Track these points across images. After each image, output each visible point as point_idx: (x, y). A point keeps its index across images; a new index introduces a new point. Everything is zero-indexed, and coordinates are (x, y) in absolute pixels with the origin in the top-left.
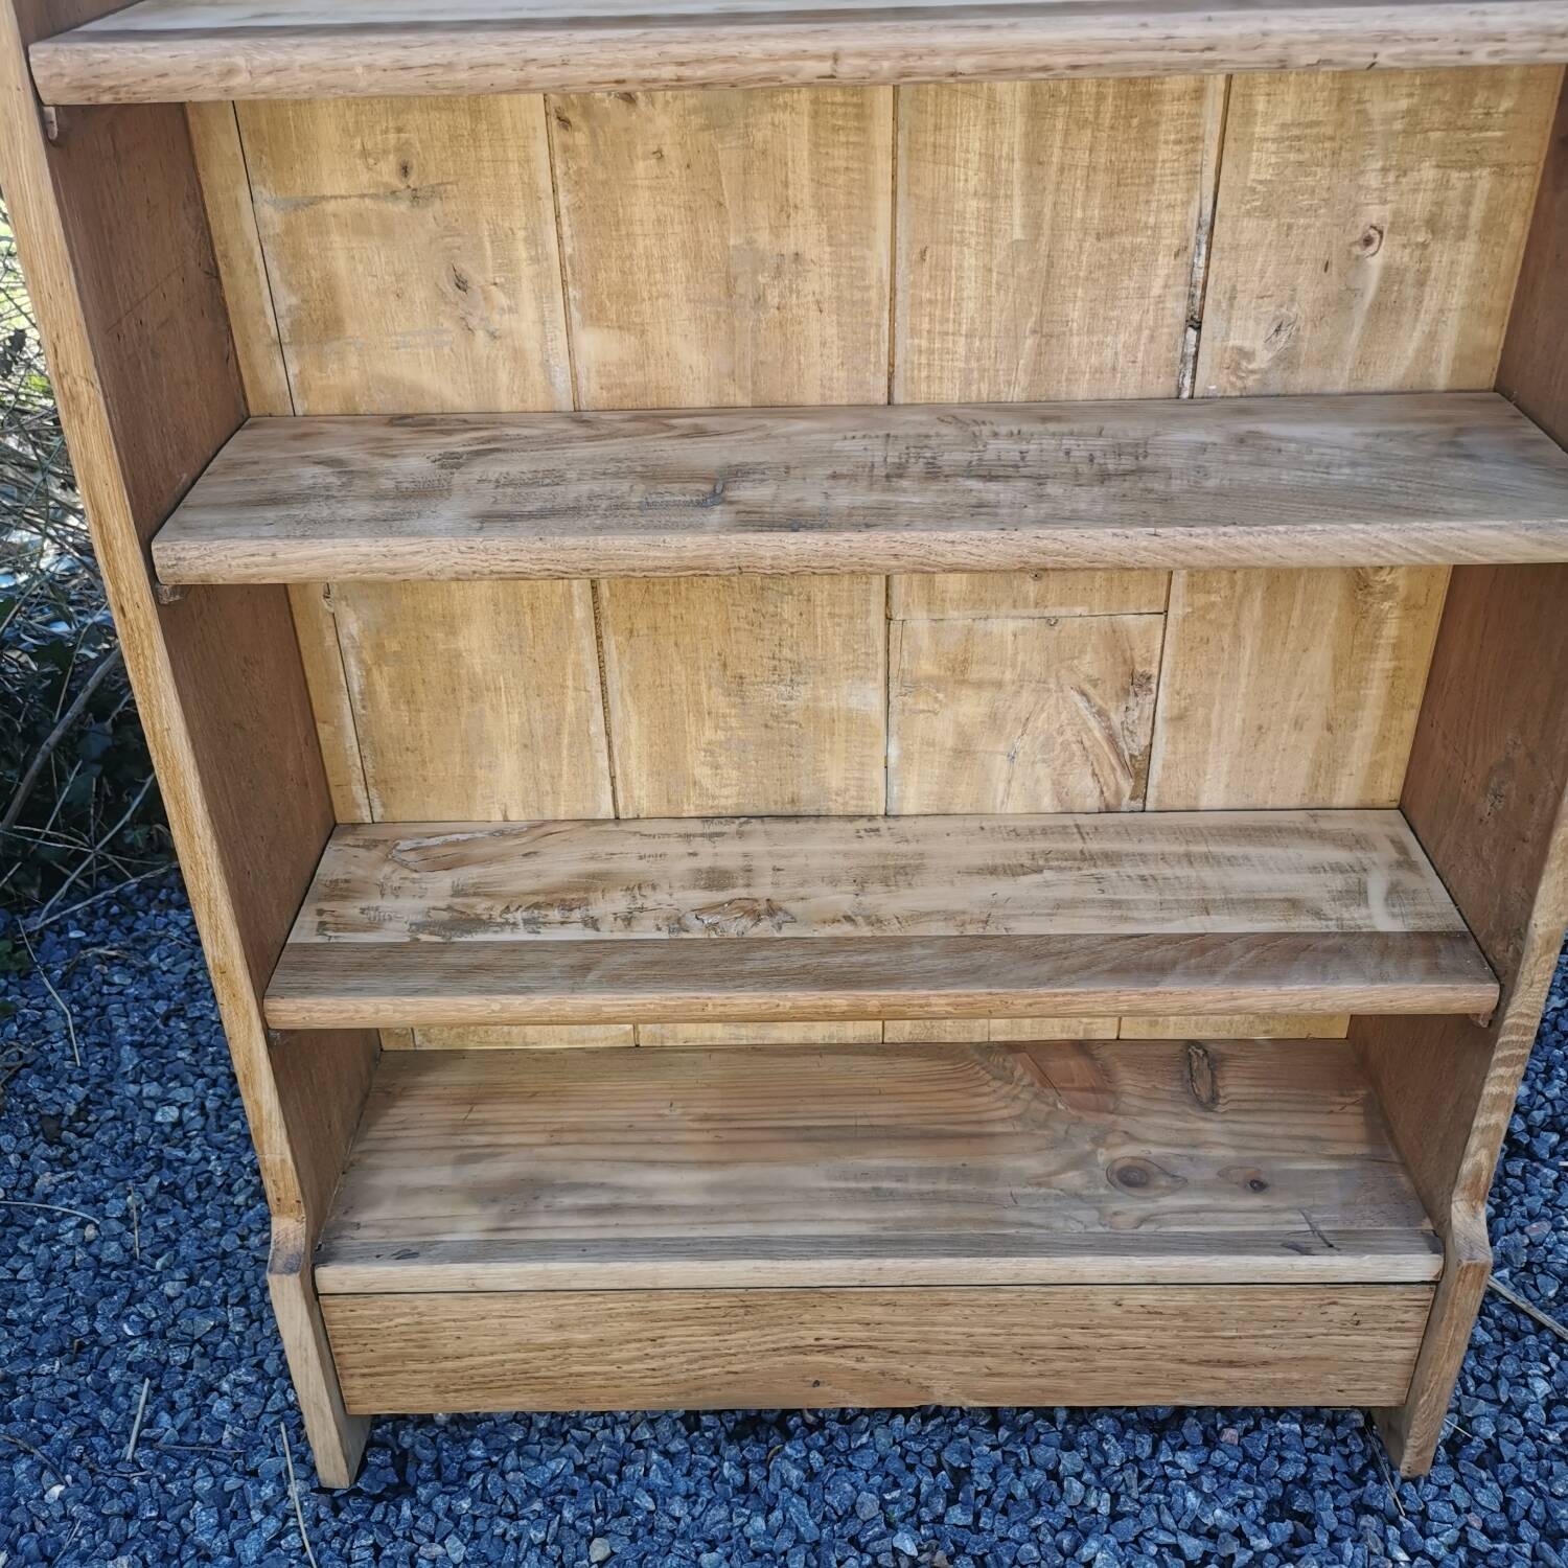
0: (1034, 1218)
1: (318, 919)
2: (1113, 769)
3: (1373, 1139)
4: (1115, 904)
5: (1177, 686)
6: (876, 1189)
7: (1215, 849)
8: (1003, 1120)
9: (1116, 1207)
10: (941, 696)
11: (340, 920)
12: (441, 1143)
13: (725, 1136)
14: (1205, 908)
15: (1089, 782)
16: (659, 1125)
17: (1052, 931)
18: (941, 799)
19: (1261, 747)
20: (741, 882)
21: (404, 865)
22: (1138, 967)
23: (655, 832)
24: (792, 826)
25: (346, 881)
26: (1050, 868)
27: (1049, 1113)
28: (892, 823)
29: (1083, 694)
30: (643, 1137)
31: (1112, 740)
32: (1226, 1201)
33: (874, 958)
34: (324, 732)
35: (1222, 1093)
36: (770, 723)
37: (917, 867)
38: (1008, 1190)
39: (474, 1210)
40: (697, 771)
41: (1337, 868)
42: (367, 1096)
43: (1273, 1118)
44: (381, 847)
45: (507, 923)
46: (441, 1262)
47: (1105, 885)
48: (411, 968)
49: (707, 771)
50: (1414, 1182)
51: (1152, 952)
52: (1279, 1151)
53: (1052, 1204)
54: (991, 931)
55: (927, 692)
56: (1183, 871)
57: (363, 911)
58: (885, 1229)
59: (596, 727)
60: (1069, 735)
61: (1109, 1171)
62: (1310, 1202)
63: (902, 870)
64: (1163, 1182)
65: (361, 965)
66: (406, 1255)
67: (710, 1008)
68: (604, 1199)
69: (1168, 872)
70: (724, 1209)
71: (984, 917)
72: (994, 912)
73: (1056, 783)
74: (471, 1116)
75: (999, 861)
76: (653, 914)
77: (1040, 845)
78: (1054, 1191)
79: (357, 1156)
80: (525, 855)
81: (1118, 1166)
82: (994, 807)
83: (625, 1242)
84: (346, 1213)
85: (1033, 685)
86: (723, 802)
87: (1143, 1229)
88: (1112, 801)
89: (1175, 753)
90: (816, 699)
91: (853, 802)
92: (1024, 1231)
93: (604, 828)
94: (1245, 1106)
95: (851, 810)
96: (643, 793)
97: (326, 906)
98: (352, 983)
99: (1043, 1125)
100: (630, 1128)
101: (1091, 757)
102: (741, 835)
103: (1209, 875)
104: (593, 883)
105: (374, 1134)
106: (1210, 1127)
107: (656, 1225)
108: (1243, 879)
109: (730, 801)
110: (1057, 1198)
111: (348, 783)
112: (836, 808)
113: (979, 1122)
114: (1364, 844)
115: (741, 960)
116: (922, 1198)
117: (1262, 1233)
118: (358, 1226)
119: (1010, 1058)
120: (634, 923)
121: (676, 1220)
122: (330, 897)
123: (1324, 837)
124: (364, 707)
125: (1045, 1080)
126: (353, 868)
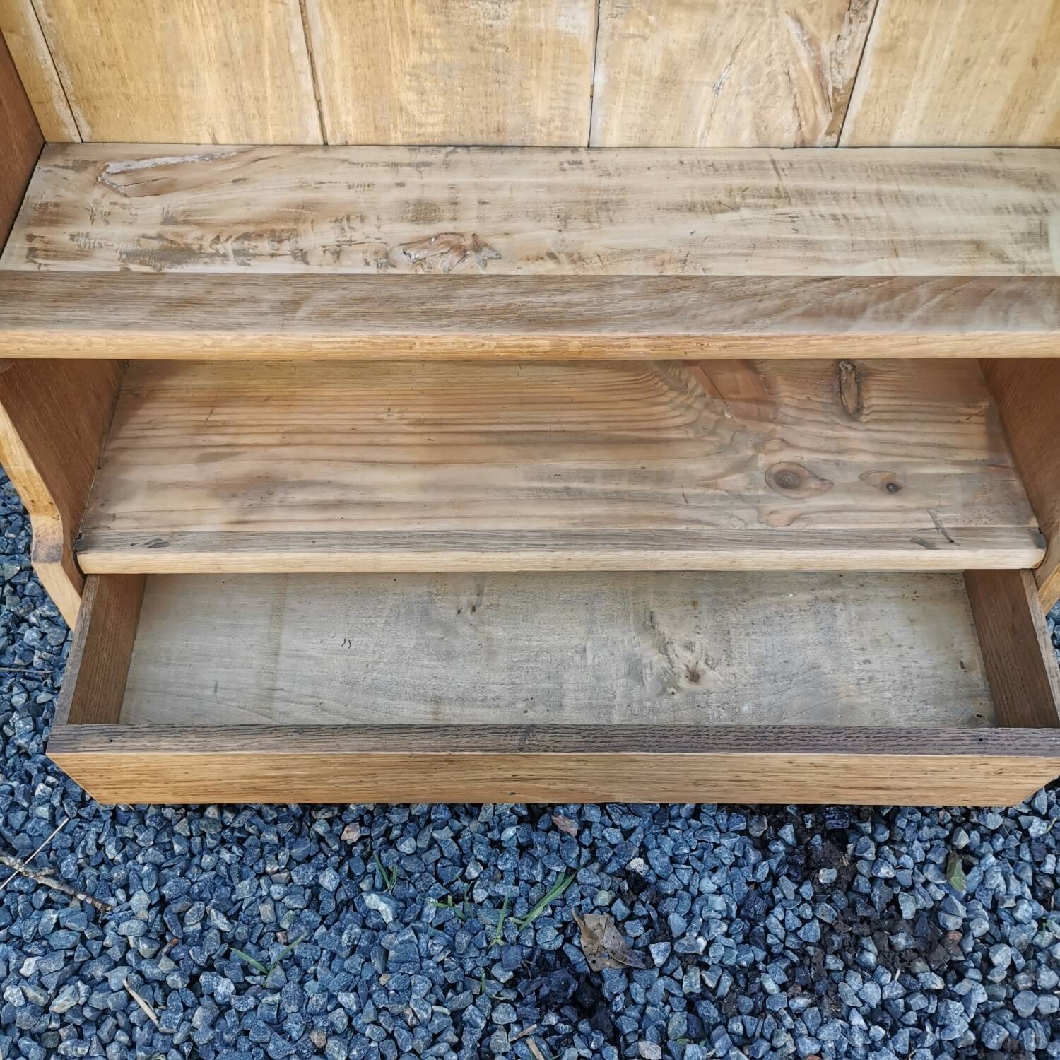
0: (702, 515)
1: (28, 245)
2: (815, 102)
3: (992, 447)
4: (807, 244)
5: (894, 13)
6: (567, 489)
7: (905, 188)
8: (678, 427)
9: (772, 506)
10: (652, 18)
11: (49, 246)
12: (187, 442)
13: (436, 439)
14: (895, 249)
15: (789, 115)
16: (380, 428)
17: (748, 273)
18: (644, 131)
19: (963, 82)
20: (447, 215)
21: (113, 188)
22: (829, 310)
23: (361, 159)
24: (497, 157)
25: (56, 205)
26: (747, 206)
27: (717, 422)
28: (594, 155)
29: (798, 20)
30: (365, 439)
31: (819, 71)
32: (865, 502)
33: (575, 298)
34: (13, 42)
35: (866, 404)
36: (477, 46)
37: (619, 202)
38: (680, 491)
39: (216, 504)
40: (403, 97)
41: (1021, 210)
42: (117, 397)
43: (909, 428)
44: (91, 169)
45: (217, 254)
46: (189, 551)
47: (799, 225)
48: (123, 299)
49: (412, 96)
50: (1025, 485)
51: (842, 295)
52: (912, 456)
53: (717, 503)
54: (689, 271)
55: (639, 13)
56: (873, 210)
57: (73, 237)
58: (574, 524)
59: (298, 46)
60: (777, 66)
61: (767, 473)
62: (936, 502)
63: (604, 205)
64: (813, 484)
65: (70, 295)
66: (157, 544)
67: (417, 346)
68: (331, 495)
69: (859, 211)
70: (435, 506)
71: (682, 257)
72: (693, 251)
73: (757, 116)
74: (212, 418)
75: (698, 198)
76: (360, 247)
77: (737, 181)
78: (719, 492)
79: (111, 453)
80: (235, 181)
81: (775, 470)
82: (694, 140)
83: (349, 534)
84: (102, 505)
85: (749, 7)
86: (429, 130)
87: (794, 526)
88: (808, 136)
89: (877, 87)
90: (524, 19)
91: (557, 133)
92: (694, 528)
93: (313, 154)
94: (886, 416)
95: (555, 141)
96: (350, 119)
97: (36, 231)
98: (62, 314)
99: (713, 433)
100: (353, 431)
101: (795, 89)
102: (447, 165)
103: (899, 215)
104: (302, 214)
105: (125, 433)
106: (855, 436)
107: (378, 520)
108: (931, 220)
109: (437, 130)
110: (722, 498)
111: (50, 100)
112: (540, 138)
113: (656, 429)
114: (1045, 183)
115: (447, 298)
116: (607, 497)
117: (894, 530)
118: (114, 517)
119: (685, 370)
120: (342, 256)
121: (394, 516)
122: (39, 222)
123: (1008, 176)
124: (49, 15)
125: (716, 392)
126: (62, 191)
